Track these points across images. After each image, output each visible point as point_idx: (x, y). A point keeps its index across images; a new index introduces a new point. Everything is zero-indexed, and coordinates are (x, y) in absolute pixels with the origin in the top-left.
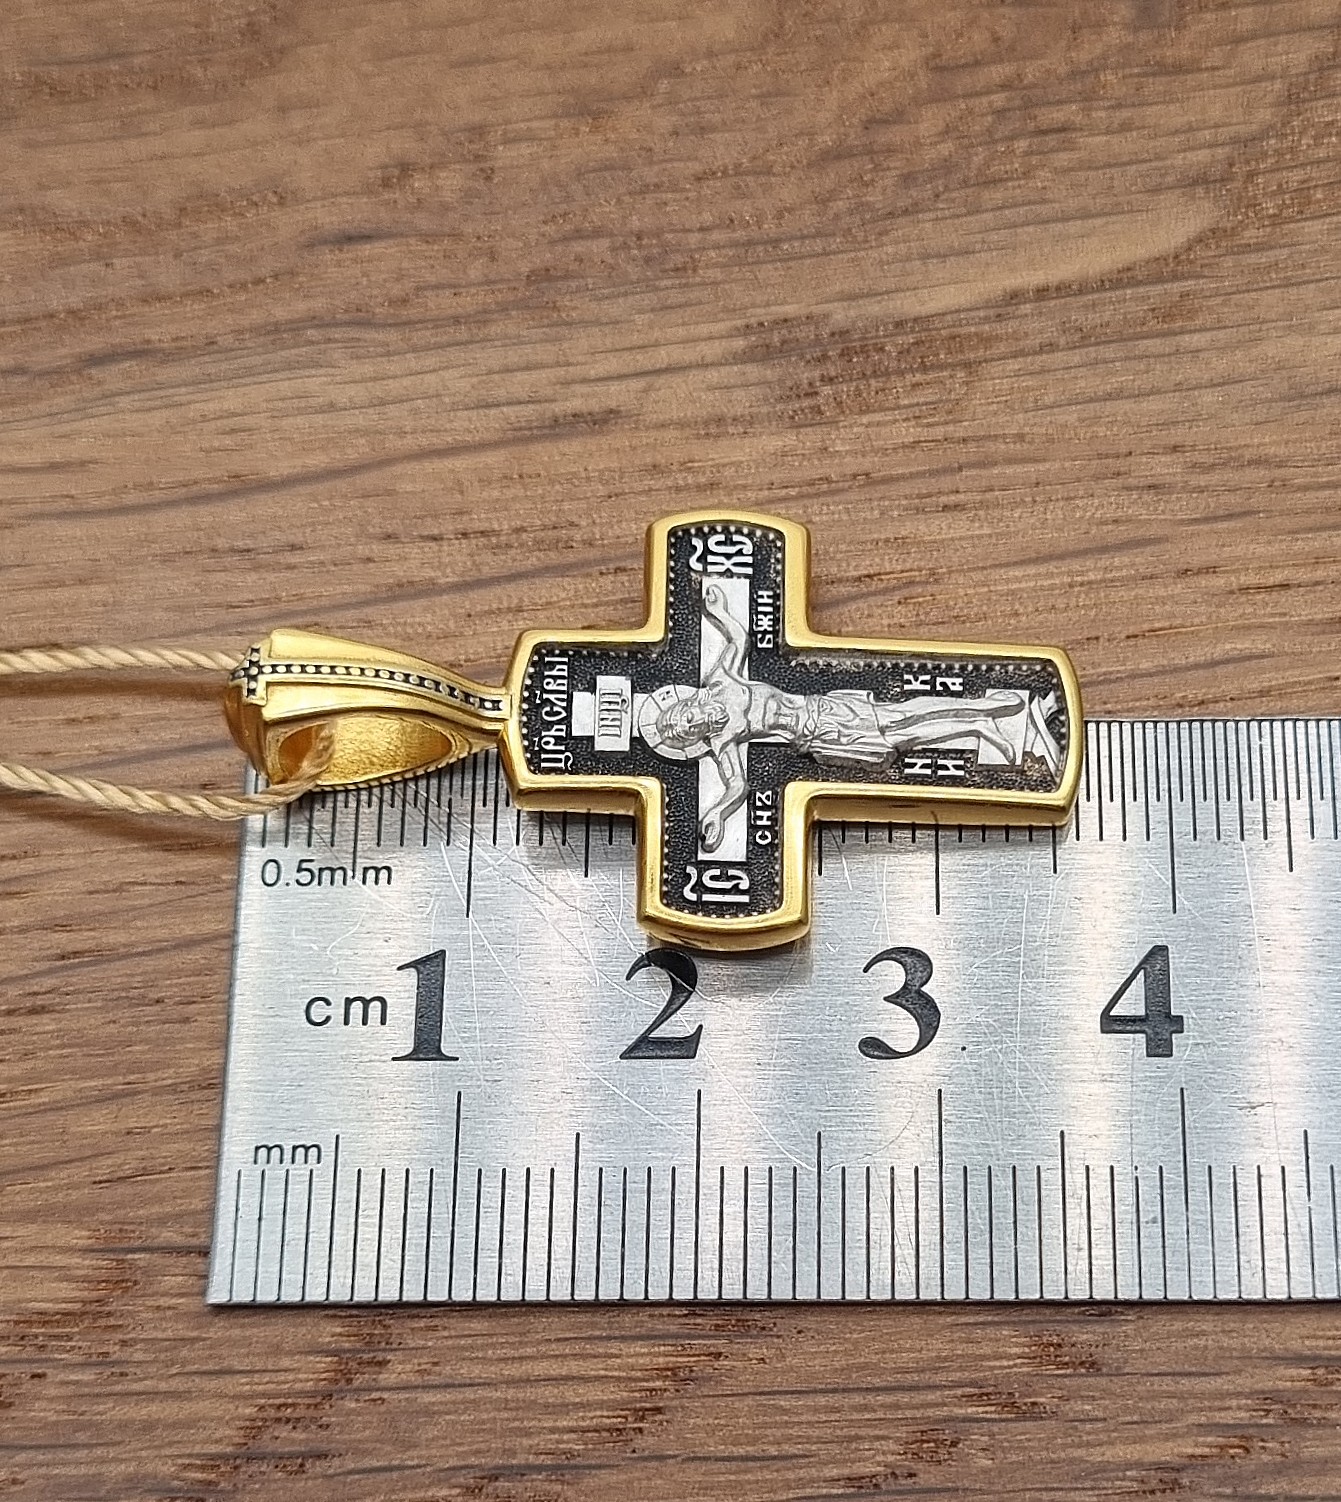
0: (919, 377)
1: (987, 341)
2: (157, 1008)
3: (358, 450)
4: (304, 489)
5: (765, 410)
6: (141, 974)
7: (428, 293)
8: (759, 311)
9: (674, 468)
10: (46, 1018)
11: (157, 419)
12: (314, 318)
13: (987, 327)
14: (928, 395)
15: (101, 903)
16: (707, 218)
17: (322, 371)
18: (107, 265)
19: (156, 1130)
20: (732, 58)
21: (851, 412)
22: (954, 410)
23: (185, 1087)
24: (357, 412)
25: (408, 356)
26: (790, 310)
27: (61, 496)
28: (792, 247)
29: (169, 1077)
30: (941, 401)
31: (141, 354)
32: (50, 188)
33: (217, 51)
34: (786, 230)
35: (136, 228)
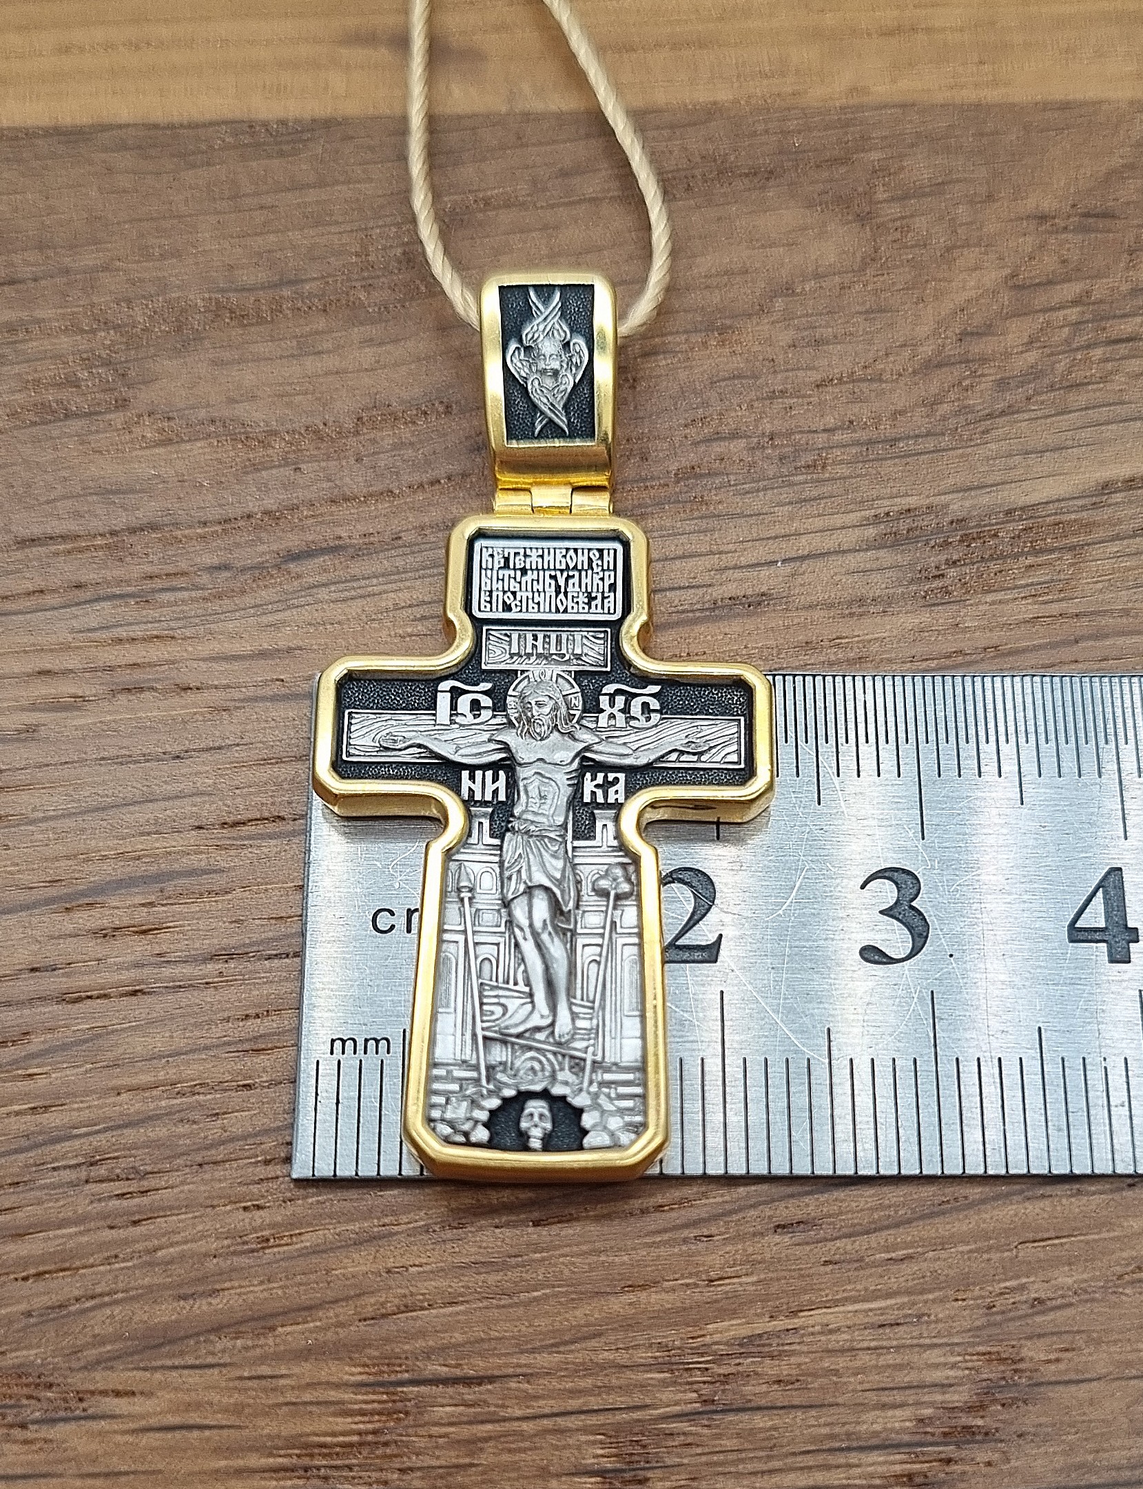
0: (1031, 560)
1: (1089, 526)
5: (900, 590)
8: (886, 502)
9: (826, 643)
11: (355, 608)
13: (1085, 514)
14: (1042, 576)
16: (830, 421)
18: (296, 470)
19: (412, 1270)
21: (975, 591)
22: (1064, 588)
26: (912, 501)
27: (272, 680)
28: (907, 445)
29: (421, 1219)
30: (1052, 581)
31: (334, 550)
32: (237, 402)
33: (378, 277)
34: (901, 431)
35: (318, 436)
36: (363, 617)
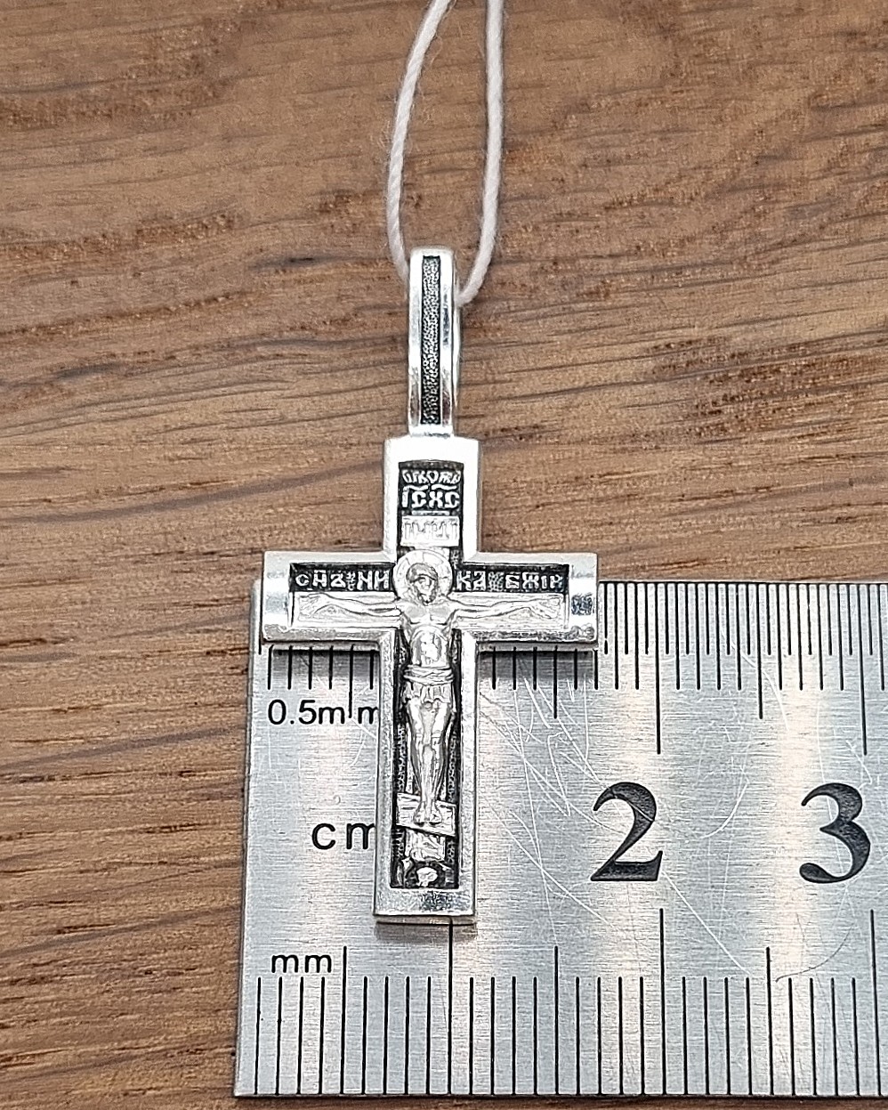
0: (811, 398)
1: (872, 364)
2: (147, 979)
3: (309, 461)
4: (261, 497)
5: (675, 426)
6: (130, 948)
7: (368, 313)
8: (668, 333)
9: (596, 479)
10: (45, 988)
11: (125, 428)
12: (263, 334)
13: (870, 351)
14: (822, 415)
15: (91, 883)
16: (617, 247)
17: (272, 385)
18: (73, 282)
19: (149, 1093)
20: (634, 96)
21: (752, 429)
22: (844, 428)
23: (175, 1053)
24: (306, 424)
25: (351, 372)
26: (694, 333)
27: (39, 500)
28: (694, 274)
29: (160, 1044)
30: (831, 420)
31: (105, 368)
32: (18, 210)
33: (165, 82)
34: (690, 259)
35: (97, 248)
36: (133, 438)
